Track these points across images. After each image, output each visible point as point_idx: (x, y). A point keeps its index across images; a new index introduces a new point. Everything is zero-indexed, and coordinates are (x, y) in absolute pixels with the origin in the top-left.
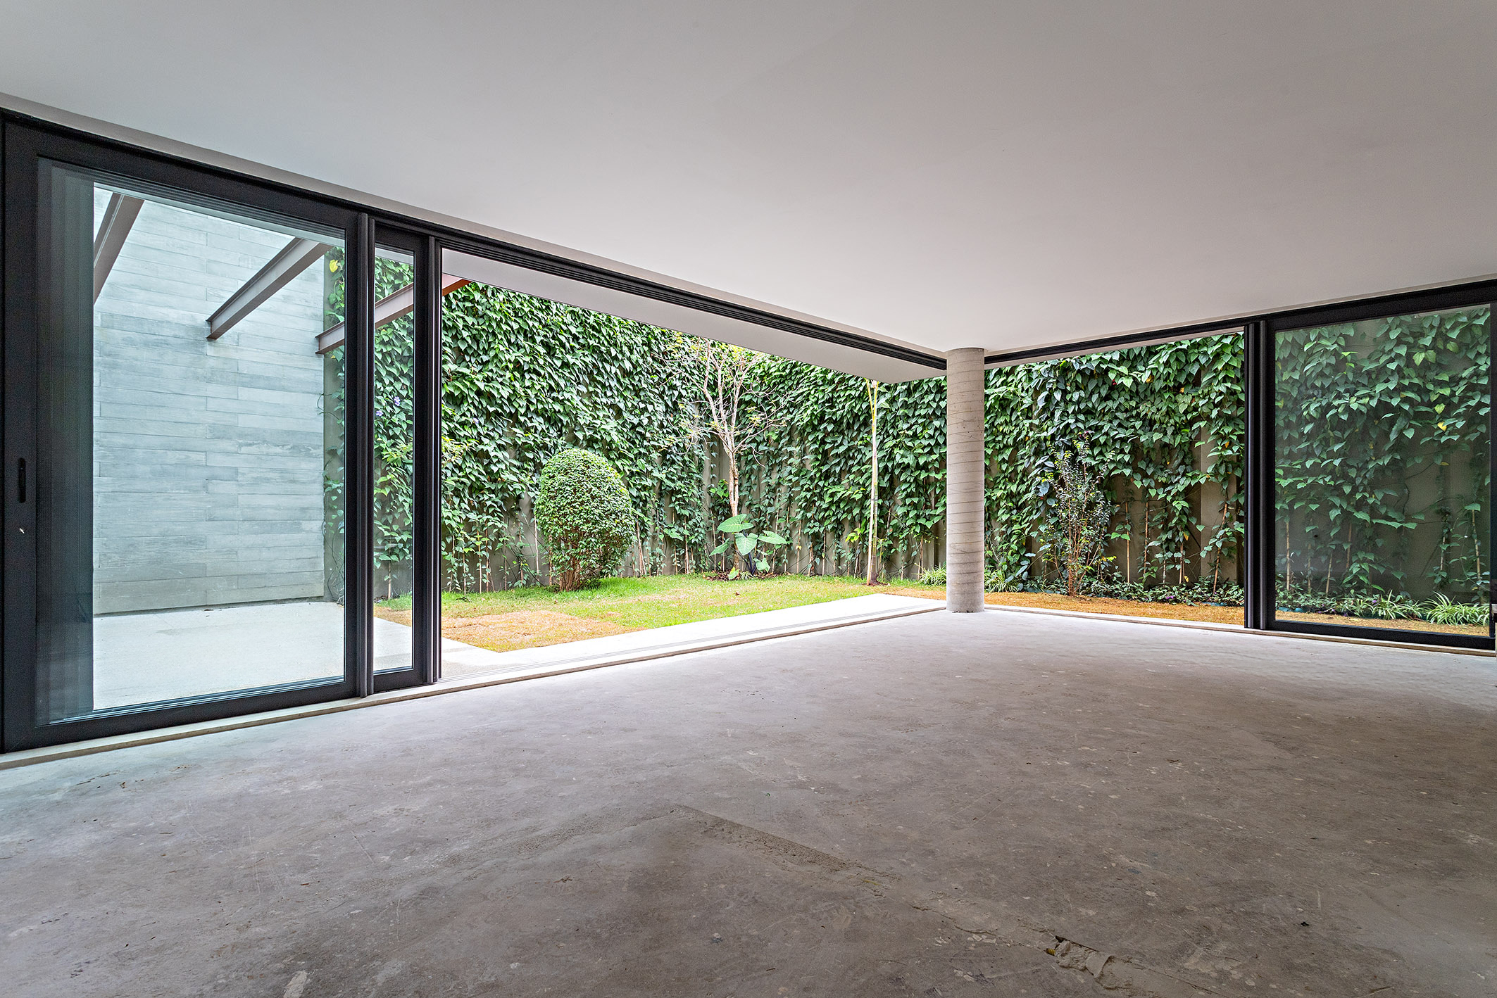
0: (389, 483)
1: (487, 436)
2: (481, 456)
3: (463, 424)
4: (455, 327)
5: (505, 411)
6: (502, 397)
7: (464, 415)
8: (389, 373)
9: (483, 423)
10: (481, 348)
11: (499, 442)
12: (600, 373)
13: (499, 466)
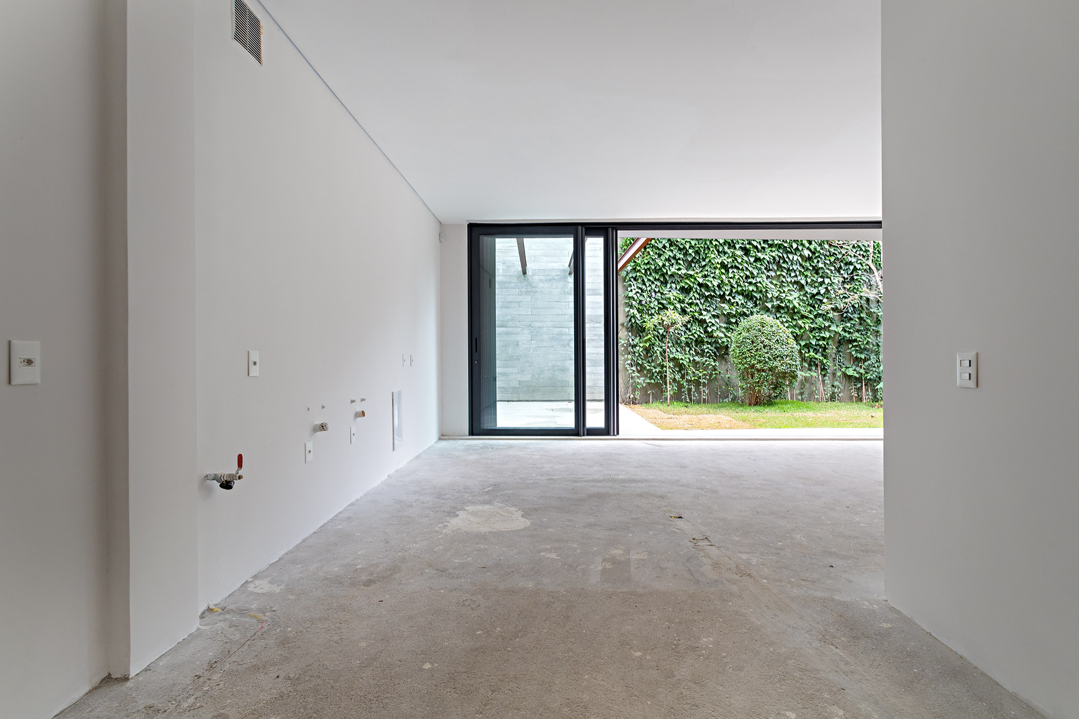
0: (649, 340)
1: (706, 310)
2: (702, 322)
3: (690, 304)
4: (685, 248)
5: (716, 294)
6: (714, 285)
7: (691, 299)
8: (649, 280)
9: (703, 303)
10: (701, 257)
11: (713, 313)
12: (785, 262)
13: (713, 328)
